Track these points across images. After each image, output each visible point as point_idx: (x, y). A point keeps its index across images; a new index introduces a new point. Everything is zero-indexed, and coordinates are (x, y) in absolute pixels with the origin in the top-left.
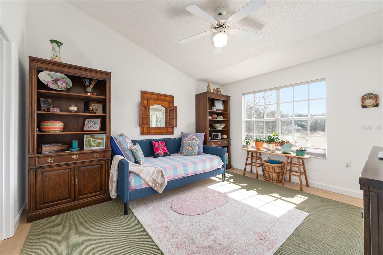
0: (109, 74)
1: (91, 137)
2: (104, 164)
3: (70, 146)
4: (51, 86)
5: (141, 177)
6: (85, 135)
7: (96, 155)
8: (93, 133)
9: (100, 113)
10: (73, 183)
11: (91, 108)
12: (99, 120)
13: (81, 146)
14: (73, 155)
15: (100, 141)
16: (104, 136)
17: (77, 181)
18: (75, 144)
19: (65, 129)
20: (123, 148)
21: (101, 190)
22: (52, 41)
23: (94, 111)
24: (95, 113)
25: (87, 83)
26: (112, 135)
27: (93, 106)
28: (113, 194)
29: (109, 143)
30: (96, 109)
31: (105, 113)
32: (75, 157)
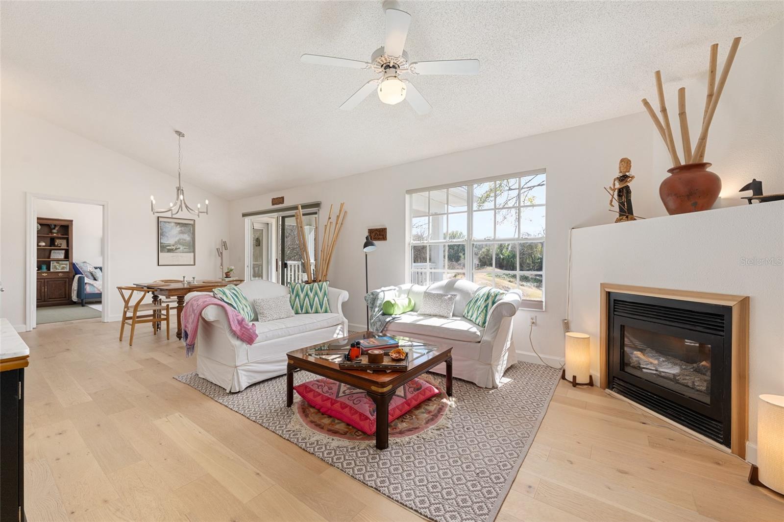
0: (72, 221)
1: (57, 263)
2: (67, 280)
3: (40, 268)
5: (94, 286)
6: (52, 262)
7: (60, 274)
8: (58, 261)
9: (64, 247)
10: (43, 290)
11: (56, 244)
12: (64, 251)
13: (49, 268)
14: (44, 273)
15: (64, 266)
16: (67, 262)
17: (46, 289)
20: (83, 271)
21: (65, 297)
23: (59, 245)
24: (60, 247)
25: (53, 227)
26: (74, 262)
27: (57, 242)
28: (74, 298)
29: (72, 267)
30: (61, 244)
31: (68, 246)
32: (45, 275)
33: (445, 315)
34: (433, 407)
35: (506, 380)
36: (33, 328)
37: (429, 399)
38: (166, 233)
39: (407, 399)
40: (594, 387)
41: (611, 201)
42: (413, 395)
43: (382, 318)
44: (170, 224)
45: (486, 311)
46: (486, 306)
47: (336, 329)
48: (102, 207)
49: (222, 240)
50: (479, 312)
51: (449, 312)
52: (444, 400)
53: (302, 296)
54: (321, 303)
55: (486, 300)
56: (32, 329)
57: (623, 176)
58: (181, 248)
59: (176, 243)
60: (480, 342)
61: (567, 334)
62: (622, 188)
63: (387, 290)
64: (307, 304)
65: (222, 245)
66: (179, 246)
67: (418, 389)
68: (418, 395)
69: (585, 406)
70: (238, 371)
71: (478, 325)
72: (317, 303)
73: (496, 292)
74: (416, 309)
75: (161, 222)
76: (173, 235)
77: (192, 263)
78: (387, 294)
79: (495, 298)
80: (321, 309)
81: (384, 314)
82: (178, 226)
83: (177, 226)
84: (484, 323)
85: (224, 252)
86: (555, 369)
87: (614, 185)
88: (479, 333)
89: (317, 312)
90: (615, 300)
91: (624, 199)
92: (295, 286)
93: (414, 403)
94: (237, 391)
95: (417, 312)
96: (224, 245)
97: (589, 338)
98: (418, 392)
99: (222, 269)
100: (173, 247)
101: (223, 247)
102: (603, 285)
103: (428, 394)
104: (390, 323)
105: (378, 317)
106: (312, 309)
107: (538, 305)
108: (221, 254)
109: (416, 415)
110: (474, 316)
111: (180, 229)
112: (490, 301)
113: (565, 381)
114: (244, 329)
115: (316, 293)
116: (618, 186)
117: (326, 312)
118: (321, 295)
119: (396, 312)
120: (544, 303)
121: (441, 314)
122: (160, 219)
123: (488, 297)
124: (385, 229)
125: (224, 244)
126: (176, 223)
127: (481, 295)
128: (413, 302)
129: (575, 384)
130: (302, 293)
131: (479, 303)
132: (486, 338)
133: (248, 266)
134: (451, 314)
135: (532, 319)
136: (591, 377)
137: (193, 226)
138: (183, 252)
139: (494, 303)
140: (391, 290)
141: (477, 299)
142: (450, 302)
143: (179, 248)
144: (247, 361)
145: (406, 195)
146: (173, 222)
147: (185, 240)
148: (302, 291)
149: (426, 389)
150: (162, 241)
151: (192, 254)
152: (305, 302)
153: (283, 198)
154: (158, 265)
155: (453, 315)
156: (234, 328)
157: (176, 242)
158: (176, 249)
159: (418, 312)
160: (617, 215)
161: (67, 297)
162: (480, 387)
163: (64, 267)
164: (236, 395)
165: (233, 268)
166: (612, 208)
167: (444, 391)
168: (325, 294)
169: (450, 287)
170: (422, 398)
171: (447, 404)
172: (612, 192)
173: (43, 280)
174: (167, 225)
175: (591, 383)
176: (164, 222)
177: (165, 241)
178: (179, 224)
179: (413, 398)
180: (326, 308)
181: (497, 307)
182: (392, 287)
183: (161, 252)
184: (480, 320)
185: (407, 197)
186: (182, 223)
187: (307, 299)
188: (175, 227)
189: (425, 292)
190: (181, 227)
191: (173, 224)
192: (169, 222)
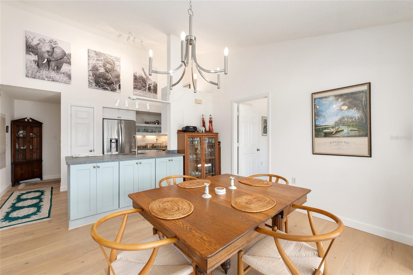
38: (322, 112)
44: (328, 99)
59: (337, 124)
66: (342, 128)
75: (316, 99)
77: (366, 154)
82: (340, 100)
83: (338, 99)
100: (332, 130)
111: (342, 103)
126: (336, 96)
137: (368, 93)
143: (343, 130)
146: (332, 96)
147: (351, 118)
150: (317, 123)
151: (366, 139)
154: (313, 154)
157: (336, 122)
158: (337, 132)
174: (324, 101)
176: (320, 98)
177: (321, 122)
178: (341, 96)
190: (345, 100)
191: (331, 99)
192: (326, 97)
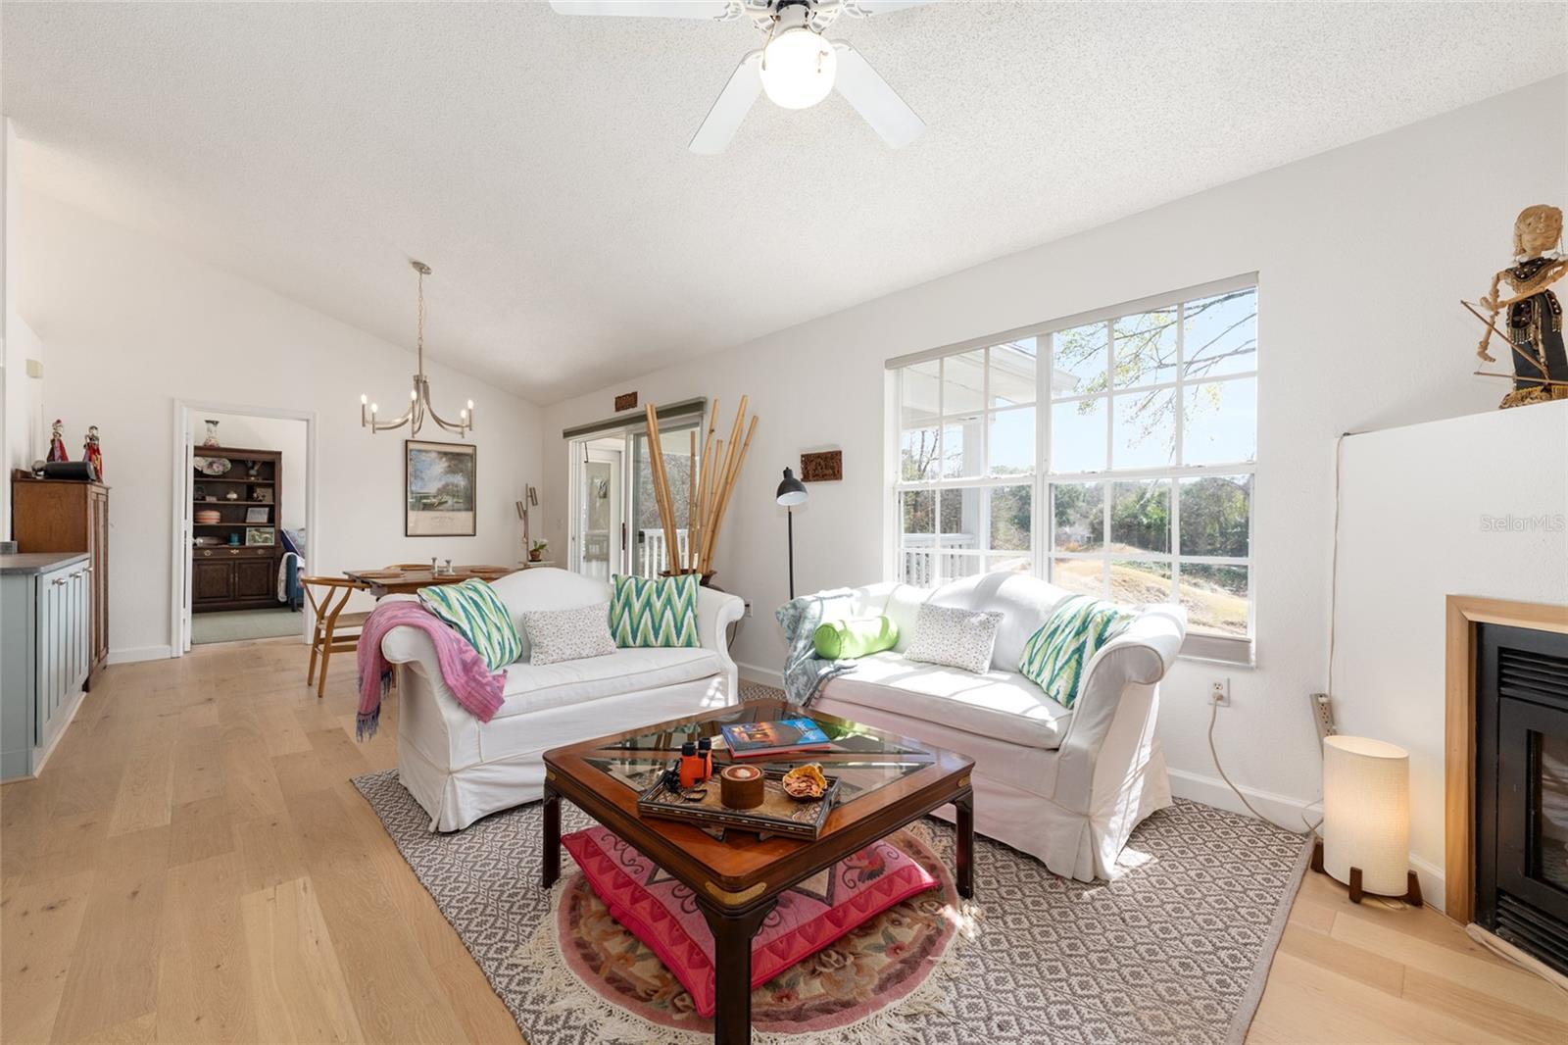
0: (280, 453)
1: (256, 530)
2: (272, 561)
3: (228, 540)
4: (207, 471)
6: (248, 529)
7: (260, 552)
8: (258, 526)
9: (268, 501)
10: (232, 580)
11: (255, 495)
12: (267, 509)
13: (242, 540)
14: (233, 549)
15: (267, 535)
16: (272, 530)
17: (237, 579)
18: (235, 538)
19: (222, 520)
20: (297, 545)
21: (268, 594)
22: (207, 422)
23: (261, 498)
24: (261, 501)
25: (250, 464)
26: (282, 529)
27: (259, 492)
28: (282, 596)
29: (279, 538)
30: (263, 496)
31: (274, 500)
32: (234, 552)
33: (971, 666)
34: (909, 933)
35: (1137, 858)
36: (185, 652)
37: (905, 903)
38: (421, 472)
39: (836, 904)
40: (1425, 910)
41: (1485, 345)
42: (856, 891)
43: (811, 665)
44: (428, 455)
45: (1079, 663)
46: (1080, 650)
47: (708, 687)
48: (305, 423)
49: (527, 485)
50: (1059, 664)
51: (981, 657)
52: (948, 911)
53: (637, 606)
54: (679, 624)
55: (1078, 634)
56: (181, 654)
57: (1531, 263)
58: (450, 502)
59: (441, 492)
60: (1057, 750)
61: (1329, 740)
62: (1527, 302)
63: (829, 598)
64: (646, 624)
65: (527, 497)
66: (446, 498)
67: (872, 876)
68: (868, 894)
69: (1401, 983)
70: (457, 782)
71: (1056, 699)
72: (668, 624)
73: (1108, 613)
74: (901, 645)
75: (411, 451)
76: (435, 476)
77: (470, 532)
78: (828, 608)
79: (1104, 629)
80: (678, 637)
81: (817, 657)
82: (444, 459)
83: (441, 458)
84: (1072, 695)
85: (532, 511)
86: (1290, 834)
87: (1496, 293)
88: (1053, 726)
89: (667, 644)
90: (1502, 650)
91: (1534, 333)
92: (624, 584)
93: (855, 916)
94: (453, 829)
95: (901, 652)
96: (532, 496)
97: (1405, 760)
98: (870, 883)
99: (527, 543)
100: (434, 500)
101: (530, 499)
102: (1454, 603)
103: (901, 888)
104: (829, 680)
105: (803, 662)
106: (656, 638)
107: (1234, 651)
108: (523, 514)
109: (857, 955)
110: (1046, 675)
111: (446, 464)
112: (1090, 636)
113: (1322, 877)
114: (473, 685)
115: (669, 601)
116: (1509, 293)
117: (689, 644)
118: (679, 604)
119: (847, 651)
120: (1253, 646)
121: (960, 661)
122: (411, 446)
123: (1084, 627)
124: (839, 453)
125: (532, 494)
126: (439, 453)
127: (1067, 617)
128: (893, 629)
129: (1356, 890)
130: (638, 599)
131: (1058, 639)
132: (1076, 740)
133: (573, 539)
134: (987, 664)
135: (1217, 686)
136: (1412, 878)
137: (472, 457)
138: (453, 510)
139: (1100, 641)
140: (840, 596)
141: (1056, 630)
142: (984, 633)
143: (446, 502)
144: (479, 760)
145: (886, 372)
146: (435, 451)
147: (457, 486)
148: (638, 596)
149: (898, 873)
150: (414, 488)
151: (470, 514)
152: (643, 621)
153: (635, 395)
154: (406, 535)
155: (994, 667)
156: (451, 681)
157: (439, 490)
158: (441, 504)
159: (905, 654)
160: (1509, 386)
161: (271, 593)
162: (1058, 877)
163: (267, 538)
164: (448, 839)
165: (545, 541)
166: (1487, 367)
167: (951, 879)
168: (689, 602)
169: (988, 593)
170: (880, 900)
171: (951, 926)
172: (1487, 314)
173: (231, 562)
174: (423, 456)
175: (1414, 895)
176: (420, 451)
177: (418, 487)
178: (446, 454)
179: (852, 902)
180: (690, 636)
181: (1107, 655)
182: (845, 590)
183: (413, 509)
184: (1062, 685)
185: (889, 375)
186: (451, 453)
187: (647, 613)
188: (437, 460)
189: (923, 605)
190: (450, 460)
191: (434, 455)
192: (426, 451)
